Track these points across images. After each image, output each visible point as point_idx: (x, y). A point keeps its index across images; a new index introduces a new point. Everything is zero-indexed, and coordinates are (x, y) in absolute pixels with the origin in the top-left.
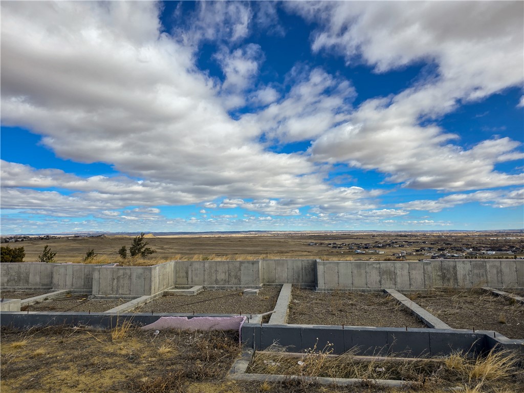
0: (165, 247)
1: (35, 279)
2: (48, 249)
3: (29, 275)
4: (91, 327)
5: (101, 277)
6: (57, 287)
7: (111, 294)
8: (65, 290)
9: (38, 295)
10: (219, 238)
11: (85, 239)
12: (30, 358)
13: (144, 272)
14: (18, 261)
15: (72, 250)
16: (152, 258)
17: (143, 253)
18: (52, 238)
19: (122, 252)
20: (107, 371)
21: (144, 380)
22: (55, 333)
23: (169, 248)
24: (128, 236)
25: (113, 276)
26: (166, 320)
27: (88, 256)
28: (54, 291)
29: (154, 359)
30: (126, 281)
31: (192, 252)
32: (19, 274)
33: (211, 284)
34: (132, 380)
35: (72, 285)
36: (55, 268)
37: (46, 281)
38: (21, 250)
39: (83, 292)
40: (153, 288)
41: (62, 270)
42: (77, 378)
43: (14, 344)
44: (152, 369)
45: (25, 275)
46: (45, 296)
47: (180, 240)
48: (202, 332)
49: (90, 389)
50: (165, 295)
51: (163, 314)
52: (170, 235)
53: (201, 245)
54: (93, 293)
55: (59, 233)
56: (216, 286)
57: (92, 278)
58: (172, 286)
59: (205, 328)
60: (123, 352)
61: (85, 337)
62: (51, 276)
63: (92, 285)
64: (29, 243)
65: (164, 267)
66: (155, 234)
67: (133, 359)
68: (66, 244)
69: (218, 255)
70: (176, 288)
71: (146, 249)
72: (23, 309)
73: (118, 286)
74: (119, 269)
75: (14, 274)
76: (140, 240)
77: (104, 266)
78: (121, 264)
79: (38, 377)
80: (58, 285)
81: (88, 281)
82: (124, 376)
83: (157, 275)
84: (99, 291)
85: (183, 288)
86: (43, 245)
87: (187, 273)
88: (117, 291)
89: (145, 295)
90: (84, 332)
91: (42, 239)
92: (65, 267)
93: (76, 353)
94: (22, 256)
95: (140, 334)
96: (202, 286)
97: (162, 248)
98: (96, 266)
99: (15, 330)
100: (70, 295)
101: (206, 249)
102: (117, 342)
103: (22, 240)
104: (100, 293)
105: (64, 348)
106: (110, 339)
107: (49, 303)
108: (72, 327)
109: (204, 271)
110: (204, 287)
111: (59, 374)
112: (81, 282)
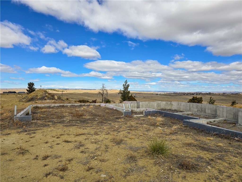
3: (206, 109)
6: (219, 117)
39: (233, 121)
45: (204, 109)
64: (202, 95)
68: (219, 97)
75: (200, 108)
80: (220, 116)
112: (231, 116)
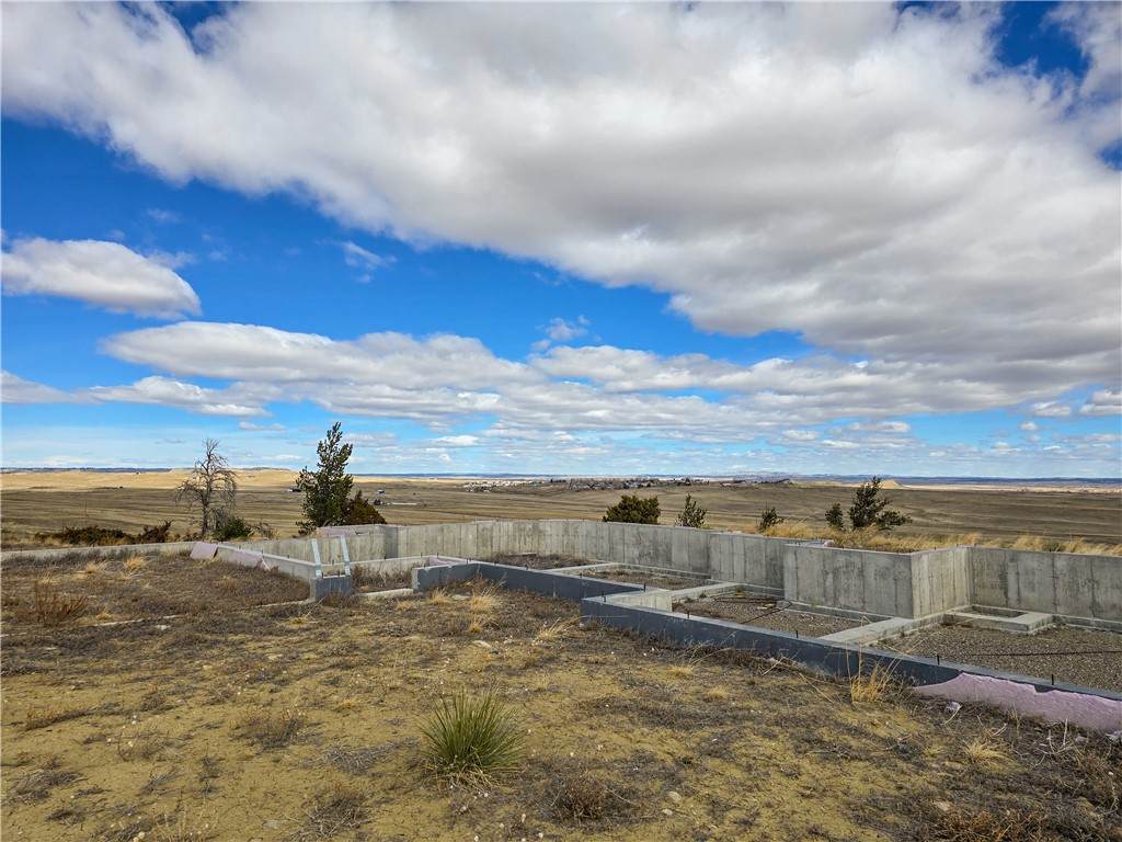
0: (929, 510)
1: (680, 556)
2: (691, 502)
4: (802, 665)
5: (799, 565)
7: (822, 604)
8: (733, 584)
9: (688, 587)
10: (1082, 497)
11: (752, 488)
12: (705, 700)
13: (894, 566)
14: (651, 522)
15: (731, 507)
16: (904, 535)
17: (880, 521)
18: (695, 483)
19: (834, 517)
20: (854, 763)
21: (944, 806)
22: (737, 663)
23: (940, 515)
24: (838, 484)
25: (824, 566)
26: (974, 683)
27: (766, 520)
28: (714, 583)
29: (959, 766)
30: (854, 581)
31: (1001, 527)
32: (655, 544)
33: (1078, 614)
34: (916, 798)
35: (745, 576)
36: (713, 539)
37: (699, 562)
38: (654, 502)
40: (917, 602)
41: (725, 545)
42: (795, 761)
43: (675, 669)
44: (958, 788)
46: (700, 590)
47: (966, 496)
48: (1082, 732)
49: (824, 790)
50: (948, 622)
51: (966, 667)
52: (940, 483)
53: (1029, 510)
54: (786, 596)
55: (705, 473)
56: (1093, 620)
57: (782, 567)
58: (963, 604)
59: (1093, 723)
60: (882, 732)
61: (795, 682)
62: (706, 553)
63: (782, 579)
65: (940, 558)
66: (902, 480)
67: (907, 752)
69: (1093, 541)
70: (975, 610)
71: (887, 513)
72: (675, 607)
73: (835, 588)
74: (836, 553)
76: (872, 492)
77: (805, 545)
78: (839, 543)
79: (725, 739)
81: (775, 570)
82: (893, 786)
83: (926, 576)
84: (798, 593)
85: (995, 613)
86: (682, 494)
87: (1003, 577)
88: (836, 598)
89: (898, 615)
90: (793, 672)
91: (679, 484)
92: (731, 539)
93: (784, 711)
94: (656, 513)
95: (916, 703)
96: (1050, 615)
97: (921, 514)
98: (788, 542)
99: (670, 643)
100: (741, 595)
101: (1044, 522)
102: (862, 707)
103: (649, 486)
104: (801, 599)
105: (758, 695)
106: (848, 698)
107: (709, 605)
108: (768, 657)
109: (1055, 577)
110: (1055, 619)
111: (758, 743)
